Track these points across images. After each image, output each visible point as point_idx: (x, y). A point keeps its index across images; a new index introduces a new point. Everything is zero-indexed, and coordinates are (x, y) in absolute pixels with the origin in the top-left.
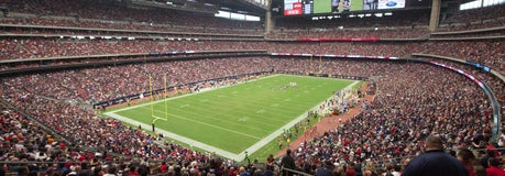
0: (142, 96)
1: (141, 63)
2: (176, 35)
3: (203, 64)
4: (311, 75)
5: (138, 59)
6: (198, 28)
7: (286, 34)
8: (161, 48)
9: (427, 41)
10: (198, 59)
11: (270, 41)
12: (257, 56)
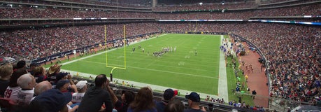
0: (75, 52)
3: (114, 27)
7: (166, 8)
9: (256, 9)
10: (110, 24)
11: (155, 13)
12: (149, 22)
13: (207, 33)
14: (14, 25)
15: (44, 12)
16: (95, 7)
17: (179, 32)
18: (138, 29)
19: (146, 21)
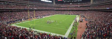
0: (23, 20)
1: (22, 11)
2: (31, 4)
3: (39, 12)
4: (66, 14)
5: (21, 10)
6: (37, 3)
7: (58, 5)
8: (27, 7)
9: (91, 6)
10: (38, 11)
11: (55, 7)
12: (52, 10)
13: (72, 14)
14: (3, 10)
15: (14, 6)
16: (33, 5)
17: (62, 14)
18: (48, 13)
19: (51, 10)
